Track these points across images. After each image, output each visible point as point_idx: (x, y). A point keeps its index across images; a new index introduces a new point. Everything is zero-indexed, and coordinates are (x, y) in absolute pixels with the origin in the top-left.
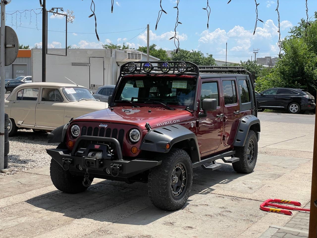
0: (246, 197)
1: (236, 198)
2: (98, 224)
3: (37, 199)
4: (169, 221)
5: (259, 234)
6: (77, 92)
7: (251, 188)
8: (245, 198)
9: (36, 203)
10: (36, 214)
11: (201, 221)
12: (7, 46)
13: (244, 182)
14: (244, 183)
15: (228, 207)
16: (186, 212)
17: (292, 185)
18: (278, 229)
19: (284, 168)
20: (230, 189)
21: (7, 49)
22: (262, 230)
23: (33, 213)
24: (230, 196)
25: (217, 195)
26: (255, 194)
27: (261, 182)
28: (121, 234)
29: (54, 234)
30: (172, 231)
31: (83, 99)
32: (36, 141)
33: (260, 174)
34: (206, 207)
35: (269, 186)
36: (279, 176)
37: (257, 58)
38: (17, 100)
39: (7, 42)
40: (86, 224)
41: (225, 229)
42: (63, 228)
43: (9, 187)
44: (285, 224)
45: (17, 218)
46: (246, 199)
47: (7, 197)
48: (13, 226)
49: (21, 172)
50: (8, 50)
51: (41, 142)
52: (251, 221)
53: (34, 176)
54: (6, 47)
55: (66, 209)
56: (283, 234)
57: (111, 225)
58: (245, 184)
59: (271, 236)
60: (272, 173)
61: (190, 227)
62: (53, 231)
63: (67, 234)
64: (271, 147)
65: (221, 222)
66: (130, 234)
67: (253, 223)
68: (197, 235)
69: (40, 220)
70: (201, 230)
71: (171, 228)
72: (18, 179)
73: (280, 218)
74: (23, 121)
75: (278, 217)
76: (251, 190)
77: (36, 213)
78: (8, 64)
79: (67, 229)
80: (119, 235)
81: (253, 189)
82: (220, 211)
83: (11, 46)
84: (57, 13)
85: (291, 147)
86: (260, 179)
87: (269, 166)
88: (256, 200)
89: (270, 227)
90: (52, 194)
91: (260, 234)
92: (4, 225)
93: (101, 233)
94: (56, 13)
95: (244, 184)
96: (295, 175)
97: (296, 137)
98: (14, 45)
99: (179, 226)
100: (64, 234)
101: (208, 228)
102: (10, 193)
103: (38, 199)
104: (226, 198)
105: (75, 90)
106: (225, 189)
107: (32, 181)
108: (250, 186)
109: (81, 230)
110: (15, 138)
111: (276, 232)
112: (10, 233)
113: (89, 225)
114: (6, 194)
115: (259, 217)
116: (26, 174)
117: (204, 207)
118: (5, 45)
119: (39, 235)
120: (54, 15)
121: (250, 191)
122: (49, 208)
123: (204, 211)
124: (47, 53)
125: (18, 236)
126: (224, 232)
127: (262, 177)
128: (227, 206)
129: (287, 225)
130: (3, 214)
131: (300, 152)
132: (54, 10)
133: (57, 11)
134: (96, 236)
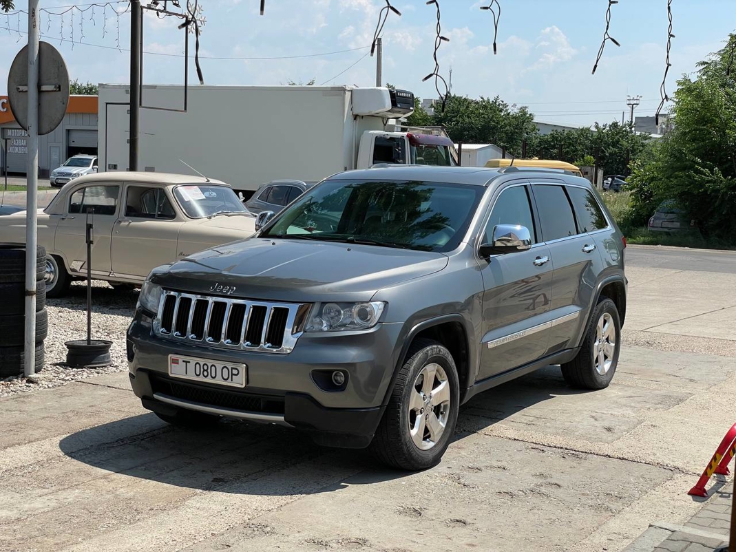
0: (596, 450)
1: (574, 452)
2: (243, 510)
3: (105, 446)
4: (412, 505)
5: (626, 540)
6: (208, 195)
7: (609, 430)
8: (594, 454)
9: (103, 456)
10: (100, 482)
11: (486, 506)
12: (44, 88)
13: (594, 415)
14: (593, 417)
15: (554, 474)
16: (454, 483)
17: (708, 424)
18: (670, 533)
19: (691, 380)
20: (560, 432)
21: (43, 94)
22: (633, 531)
23: (94, 479)
24: (558, 448)
25: (527, 444)
26: (619, 444)
27: (634, 415)
28: (297, 535)
29: (141, 531)
30: (417, 530)
31: (220, 212)
32: (113, 309)
33: (633, 395)
34: (499, 473)
35: (654, 424)
36: (680, 400)
37: (636, 118)
38: (69, 212)
39: (44, 79)
40: (216, 508)
41: (543, 528)
42: (163, 516)
43: (43, 418)
44: (689, 518)
45: (57, 492)
46: (597, 454)
47: (38, 439)
48: (46, 510)
49: (73, 381)
50: (45, 97)
51: (124, 310)
52: (607, 509)
53: (102, 393)
54: (40, 92)
55: (171, 471)
56: (684, 544)
57: (273, 513)
58: (596, 420)
59: (653, 549)
60: (663, 392)
61: (461, 521)
62: (139, 523)
63: (170, 532)
64: (662, 329)
65: (536, 511)
66: (317, 535)
67: (611, 514)
68: (475, 540)
69: (110, 496)
70: (485, 529)
71: (415, 524)
72: (66, 398)
73: (677, 504)
74: (82, 263)
75: (673, 500)
76: (610, 434)
77: (101, 480)
78: (44, 131)
79: (172, 519)
80: (291, 538)
81: (615, 431)
82: (532, 482)
83: (51, 88)
84: (164, 11)
85: (710, 331)
86: (631, 407)
87: (655, 377)
88: (620, 458)
89: (650, 526)
90: (143, 434)
91: (626, 543)
92: (26, 506)
93: (250, 532)
94: (162, 11)
95: (593, 420)
96: (718, 400)
97: (723, 306)
98: (59, 87)
99: (434, 518)
100: (162, 531)
101: (502, 524)
102: (45, 430)
103: (108, 447)
104: (549, 451)
105: (203, 191)
106: (549, 430)
107: (99, 403)
108: (607, 424)
109: (203, 523)
110: (65, 301)
111: (664, 538)
112: (38, 526)
113: (224, 512)
114: (37, 434)
115: (627, 499)
116: (84, 387)
117: (496, 472)
118: (39, 86)
119: (104, 532)
120: (158, 15)
121: (606, 435)
122: (132, 468)
123: (495, 482)
124: (140, 105)
125: (55, 535)
126: (541, 535)
127: (639, 402)
128: (551, 472)
129: (695, 520)
130: (25, 482)
131: (731, 342)
132: (157, 4)
133: (165, 7)
134: (236, 538)
